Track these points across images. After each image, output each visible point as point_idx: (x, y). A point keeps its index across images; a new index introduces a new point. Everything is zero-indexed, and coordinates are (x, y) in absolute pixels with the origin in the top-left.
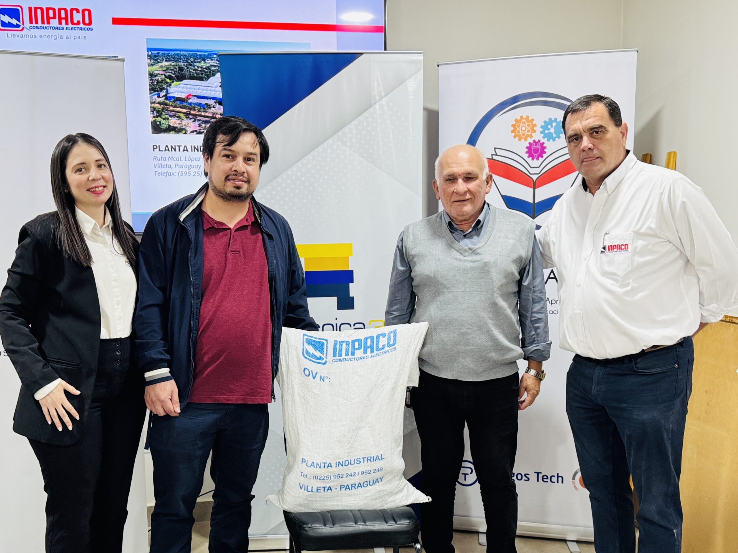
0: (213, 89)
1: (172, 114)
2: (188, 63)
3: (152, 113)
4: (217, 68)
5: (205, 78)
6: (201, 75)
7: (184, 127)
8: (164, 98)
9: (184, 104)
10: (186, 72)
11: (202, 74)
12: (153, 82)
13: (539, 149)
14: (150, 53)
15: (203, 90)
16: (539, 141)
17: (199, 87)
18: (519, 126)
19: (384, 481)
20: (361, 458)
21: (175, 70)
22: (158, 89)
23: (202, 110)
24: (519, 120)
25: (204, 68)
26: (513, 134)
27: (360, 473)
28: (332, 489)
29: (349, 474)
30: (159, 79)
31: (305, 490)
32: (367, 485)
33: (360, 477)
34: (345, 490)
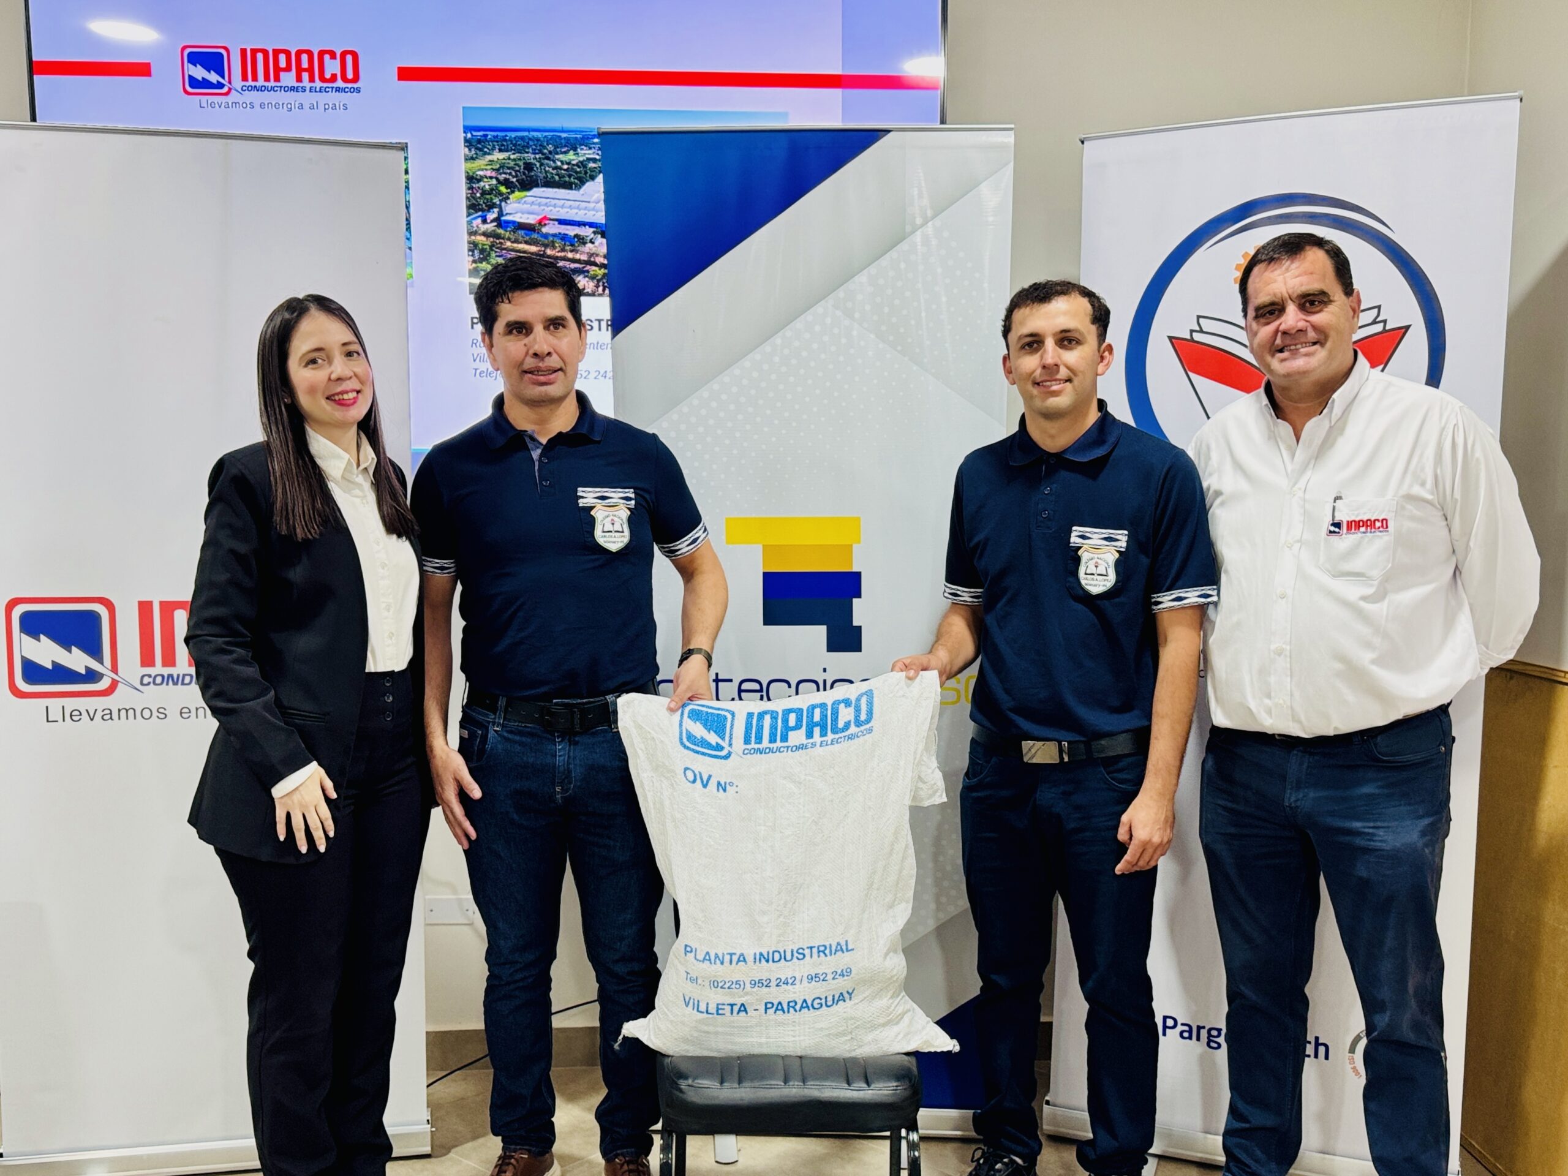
0: (592, 205)
2: (544, 154)
3: (471, 253)
4: (599, 164)
5: (575, 183)
6: (567, 179)
8: (495, 224)
9: (533, 237)
10: (538, 173)
11: (570, 176)
12: (473, 193)
14: (469, 135)
15: (570, 207)
17: (562, 202)
19: (857, 997)
20: (805, 947)
21: (517, 168)
22: (484, 206)
23: (568, 248)
25: (574, 165)
27: (805, 979)
28: (748, 1010)
29: (783, 980)
30: (485, 186)
31: (693, 1009)
32: (819, 1006)
33: (804, 987)
34: (775, 1012)
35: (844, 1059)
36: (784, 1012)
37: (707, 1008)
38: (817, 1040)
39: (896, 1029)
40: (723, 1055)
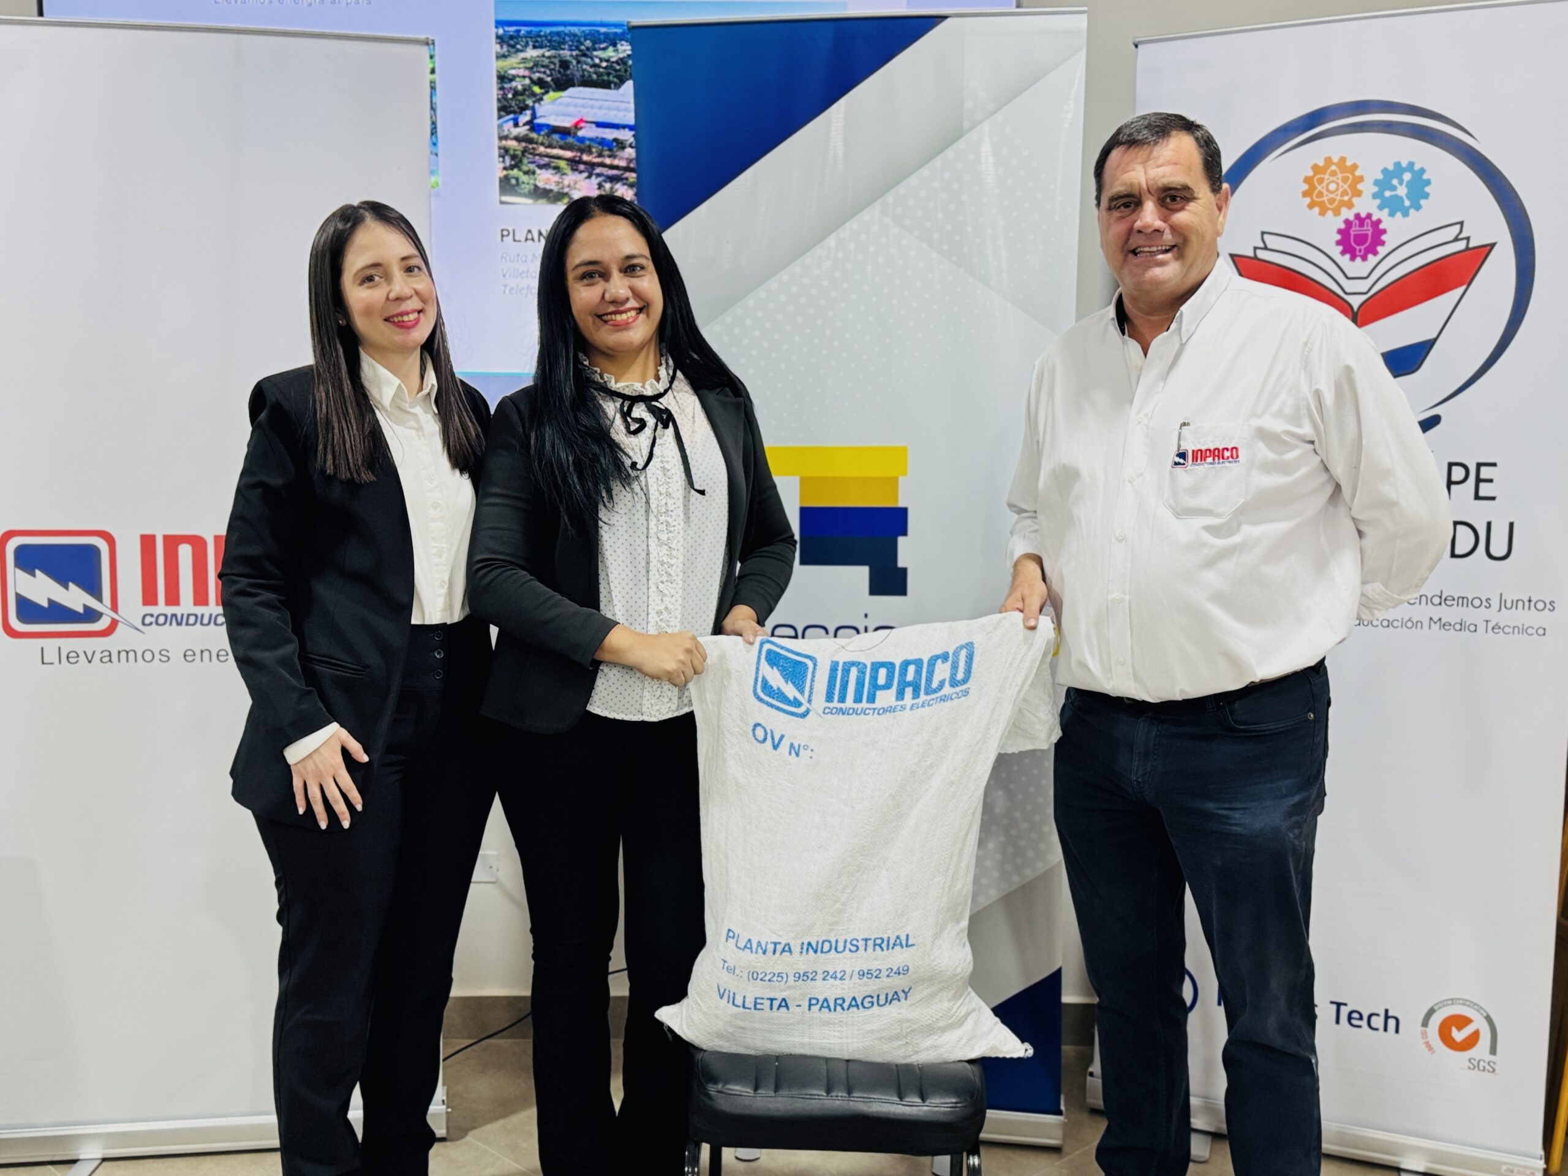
1: (542, 162)
2: (581, 51)
3: (501, 159)
5: (613, 82)
6: (605, 78)
7: (566, 190)
8: (527, 127)
9: (568, 141)
10: (574, 70)
11: (609, 74)
13: (1367, 235)
14: (501, 31)
15: (609, 109)
16: (1369, 216)
17: (600, 103)
18: (1321, 181)
19: (913, 997)
20: (859, 939)
21: (552, 66)
22: (516, 108)
23: (606, 153)
24: (1322, 167)
25: (613, 62)
26: (1308, 200)
27: (856, 973)
28: (789, 1005)
29: (831, 973)
30: (516, 87)
31: (728, 1002)
32: (870, 1004)
33: (854, 984)
34: (820, 1010)
35: (896, 1066)
36: (830, 1010)
37: (744, 1002)
38: (867, 1044)
39: (956, 1034)
40: (759, 1053)
